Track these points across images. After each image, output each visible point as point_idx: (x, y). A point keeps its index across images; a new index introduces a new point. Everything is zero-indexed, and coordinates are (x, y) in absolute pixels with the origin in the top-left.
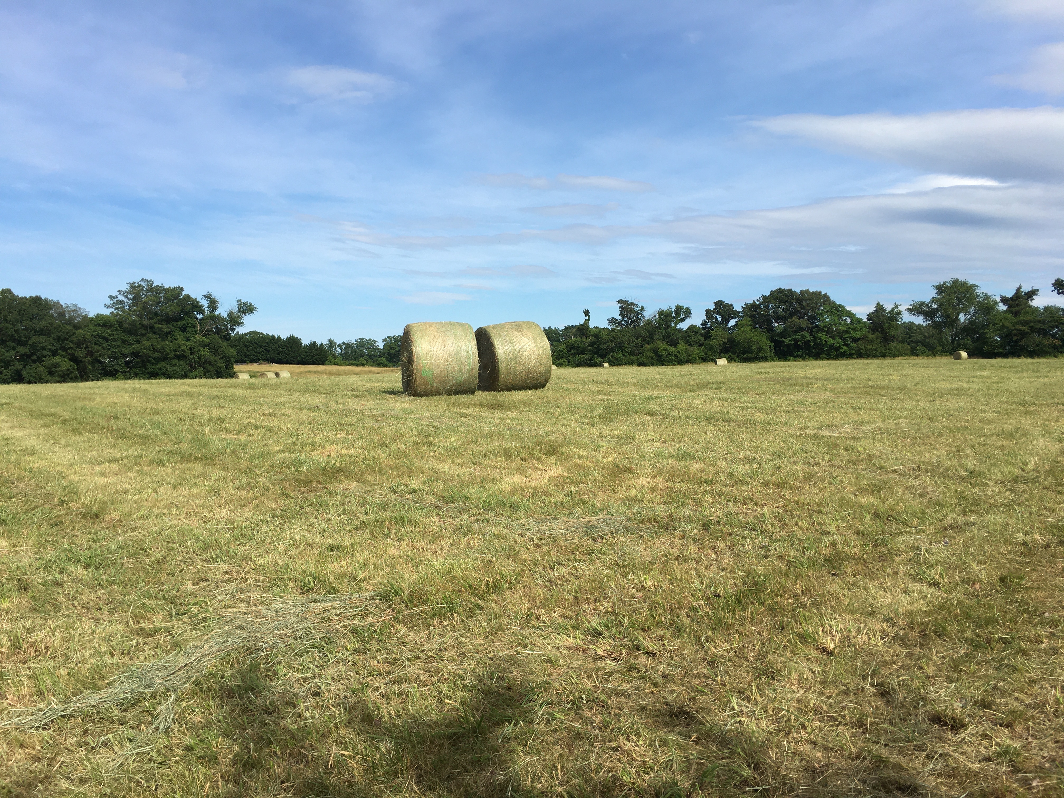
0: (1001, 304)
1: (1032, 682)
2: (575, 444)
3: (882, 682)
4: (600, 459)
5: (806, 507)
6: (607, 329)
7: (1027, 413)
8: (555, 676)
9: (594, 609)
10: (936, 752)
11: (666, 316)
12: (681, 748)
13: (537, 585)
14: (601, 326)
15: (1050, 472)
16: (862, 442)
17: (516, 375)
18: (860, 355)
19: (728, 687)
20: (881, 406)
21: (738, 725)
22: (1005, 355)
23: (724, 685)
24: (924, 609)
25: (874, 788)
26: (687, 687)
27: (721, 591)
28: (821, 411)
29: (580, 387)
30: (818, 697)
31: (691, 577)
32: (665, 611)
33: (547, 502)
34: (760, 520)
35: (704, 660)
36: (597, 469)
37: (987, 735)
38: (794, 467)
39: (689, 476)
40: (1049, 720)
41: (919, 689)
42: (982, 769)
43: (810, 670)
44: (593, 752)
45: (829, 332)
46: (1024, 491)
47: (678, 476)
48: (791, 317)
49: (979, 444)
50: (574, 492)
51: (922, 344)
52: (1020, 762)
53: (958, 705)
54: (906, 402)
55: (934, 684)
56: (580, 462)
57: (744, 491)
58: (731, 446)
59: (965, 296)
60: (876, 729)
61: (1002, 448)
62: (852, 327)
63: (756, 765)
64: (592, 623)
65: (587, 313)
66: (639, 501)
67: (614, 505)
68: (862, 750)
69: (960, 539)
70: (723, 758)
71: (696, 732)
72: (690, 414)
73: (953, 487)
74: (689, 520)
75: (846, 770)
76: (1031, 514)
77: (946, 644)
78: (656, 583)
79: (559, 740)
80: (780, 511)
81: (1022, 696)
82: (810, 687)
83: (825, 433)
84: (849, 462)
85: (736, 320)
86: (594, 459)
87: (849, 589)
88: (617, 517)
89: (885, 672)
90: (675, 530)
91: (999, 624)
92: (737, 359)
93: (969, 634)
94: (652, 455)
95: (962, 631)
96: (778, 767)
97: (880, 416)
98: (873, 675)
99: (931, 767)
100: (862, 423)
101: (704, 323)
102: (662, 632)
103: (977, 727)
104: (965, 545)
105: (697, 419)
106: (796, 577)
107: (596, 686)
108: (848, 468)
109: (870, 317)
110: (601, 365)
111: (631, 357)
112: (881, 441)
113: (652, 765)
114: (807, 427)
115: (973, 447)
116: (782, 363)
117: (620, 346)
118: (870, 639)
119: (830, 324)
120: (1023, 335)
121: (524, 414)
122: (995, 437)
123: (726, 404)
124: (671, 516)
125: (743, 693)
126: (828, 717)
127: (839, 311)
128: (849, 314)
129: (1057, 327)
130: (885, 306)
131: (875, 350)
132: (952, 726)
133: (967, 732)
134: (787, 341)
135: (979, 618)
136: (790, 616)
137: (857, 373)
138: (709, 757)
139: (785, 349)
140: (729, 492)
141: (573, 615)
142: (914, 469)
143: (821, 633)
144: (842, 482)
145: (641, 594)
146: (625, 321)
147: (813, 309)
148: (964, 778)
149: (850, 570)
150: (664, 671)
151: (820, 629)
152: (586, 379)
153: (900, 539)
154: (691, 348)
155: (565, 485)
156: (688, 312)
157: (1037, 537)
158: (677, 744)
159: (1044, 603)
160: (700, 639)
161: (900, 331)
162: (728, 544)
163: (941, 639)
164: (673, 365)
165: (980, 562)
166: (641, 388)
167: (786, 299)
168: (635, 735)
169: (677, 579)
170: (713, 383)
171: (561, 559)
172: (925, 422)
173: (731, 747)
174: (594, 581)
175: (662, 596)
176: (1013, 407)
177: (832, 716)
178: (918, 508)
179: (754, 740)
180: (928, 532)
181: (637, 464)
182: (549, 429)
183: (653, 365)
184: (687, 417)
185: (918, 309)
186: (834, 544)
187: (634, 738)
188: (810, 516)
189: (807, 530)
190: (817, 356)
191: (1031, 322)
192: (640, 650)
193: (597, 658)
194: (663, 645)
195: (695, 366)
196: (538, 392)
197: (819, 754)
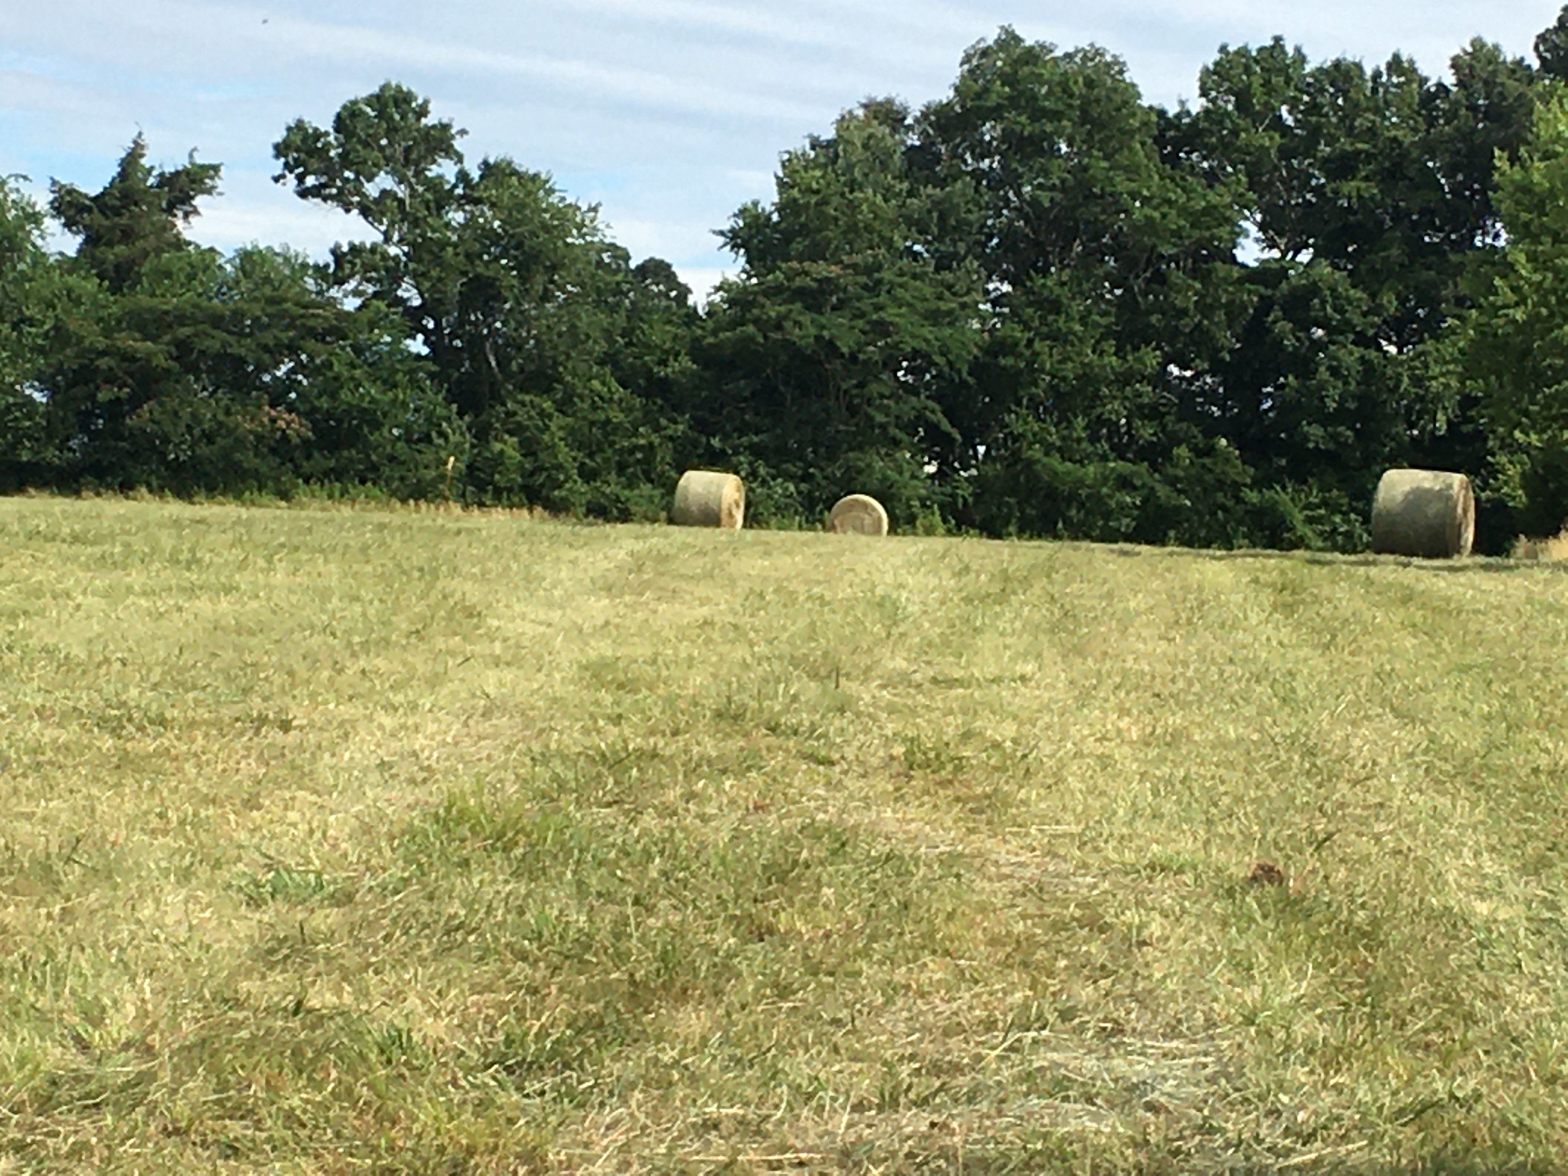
0: (53, 225)
7: (124, 761)
15: (202, 1051)
120: (147, 381)
129: (292, 350)
176: (69, 733)
191: (182, 319)
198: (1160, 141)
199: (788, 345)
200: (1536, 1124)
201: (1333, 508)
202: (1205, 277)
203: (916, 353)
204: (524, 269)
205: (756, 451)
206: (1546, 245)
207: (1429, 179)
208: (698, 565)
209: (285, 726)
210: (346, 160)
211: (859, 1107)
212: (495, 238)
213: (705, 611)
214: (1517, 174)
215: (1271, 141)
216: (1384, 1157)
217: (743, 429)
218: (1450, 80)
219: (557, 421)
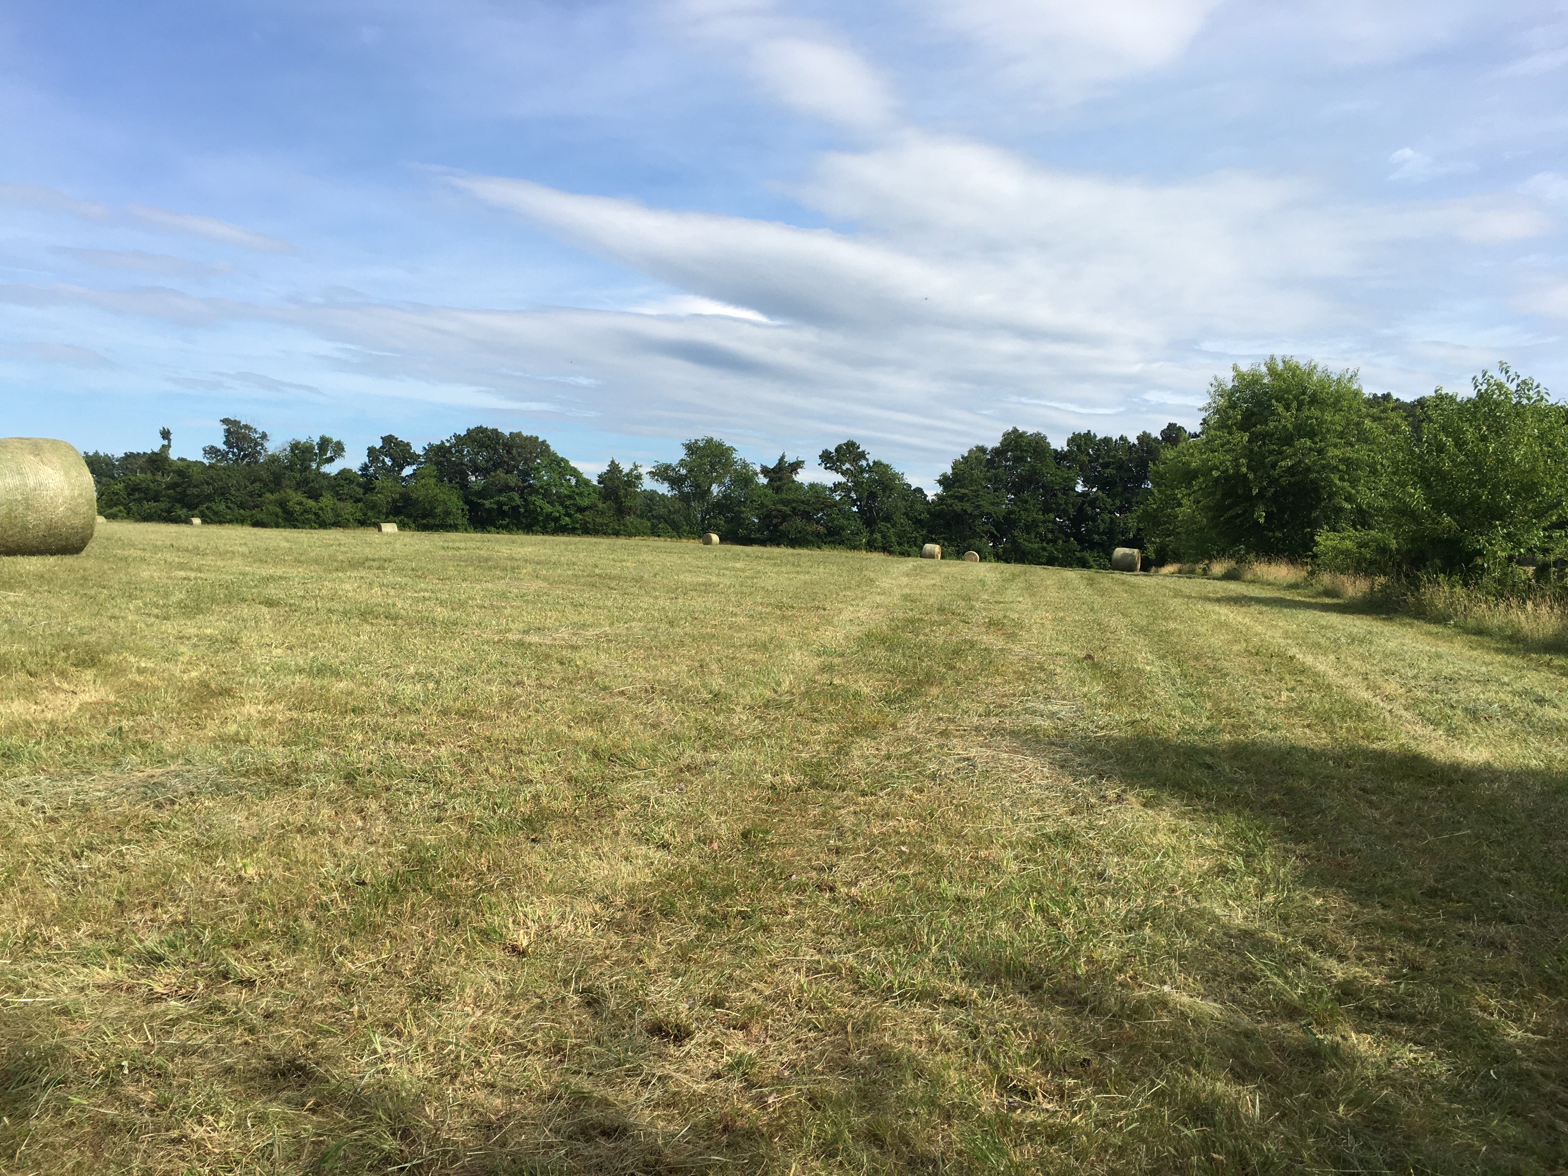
0: (761, 476)
1: (774, 966)
2: (131, 649)
3: (589, 987)
4: (178, 673)
5: (501, 746)
6: (202, 463)
7: (783, 617)
8: (74, 1035)
9: (151, 920)
10: (654, 1075)
11: (303, 452)
12: (289, 1123)
13: (47, 886)
14: (191, 458)
15: (806, 694)
16: (583, 653)
17: (27, 529)
18: (586, 531)
19: (370, 1019)
20: (609, 604)
21: (381, 1076)
22: (763, 543)
23: (362, 1017)
24: (649, 880)
25: (570, 1138)
26: (303, 1028)
27: (368, 876)
28: (530, 608)
29: (148, 555)
30: (501, 1018)
31: (322, 857)
32: (275, 913)
33: (74, 746)
34: (434, 765)
35: (333, 983)
36: (170, 690)
37: (717, 1043)
38: (488, 688)
39: (327, 700)
40: (791, 1015)
41: (637, 990)
42: (709, 1090)
43: (493, 980)
44: (137, 1151)
45: (547, 495)
46: (776, 719)
47: (310, 701)
48: (495, 470)
49: (727, 657)
50: (126, 728)
51: (666, 521)
52: (754, 1074)
53: (683, 1007)
54: (641, 598)
55: (656, 981)
56: (139, 679)
57: (412, 724)
58: (396, 655)
59: (719, 462)
60: (578, 1054)
61: (753, 662)
62: (577, 491)
63: (404, 1131)
64: (147, 943)
65: (166, 434)
66: (241, 742)
67: (196, 749)
68: (557, 1086)
69: (698, 783)
70: (354, 1129)
71: (315, 1094)
72: (335, 605)
73: (692, 714)
74: (323, 770)
75: (533, 1119)
76: (781, 749)
77: (674, 925)
78: (262, 871)
79: (77, 1139)
80: (464, 751)
81: (761, 986)
82: (491, 1006)
83: (534, 638)
84: (563, 680)
85: (414, 467)
86: (166, 675)
87: (553, 859)
88: (202, 769)
89: (593, 972)
90: (300, 785)
91: (738, 894)
92: (413, 526)
93: (702, 910)
94: (268, 668)
95: (694, 907)
96: (437, 1130)
97: (607, 617)
98: (578, 978)
99: (647, 1096)
100: (584, 626)
101: (365, 468)
102: (267, 947)
103: (705, 1033)
104: (704, 792)
105: (345, 613)
106: (481, 847)
107: (147, 1044)
108: (561, 689)
109: (602, 479)
110: (187, 521)
111: (242, 511)
112: (607, 651)
113: (238, 1157)
114: (509, 630)
115: (720, 660)
116: (479, 535)
117: (223, 493)
118: (577, 928)
119: (548, 484)
120: (785, 517)
121: (38, 595)
122: (745, 649)
123: (392, 592)
124: (294, 763)
125: (392, 1026)
126: (513, 1045)
127: (560, 466)
128: (575, 472)
129: (822, 510)
130: (621, 466)
131: (606, 525)
132: (676, 1036)
133: (693, 1042)
134: (487, 503)
135: (715, 887)
136: (468, 905)
137: (581, 555)
138: (332, 1130)
139: (485, 515)
140: (389, 725)
141: (112, 931)
142: (646, 691)
143: (511, 926)
144: (553, 708)
145: (236, 889)
146: (233, 453)
147: (526, 460)
148: (687, 1105)
149: (556, 832)
150: (268, 1007)
151: (511, 920)
152: (159, 543)
153: (624, 787)
154: (341, 505)
155: (111, 718)
156: (339, 448)
157: (788, 777)
158: (283, 1118)
159: (791, 863)
160: (329, 952)
161: (639, 501)
162: (383, 803)
163: (668, 920)
164: (311, 528)
165: (720, 814)
166: (255, 561)
167: (488, 442)
168: (212, 1114)
169: (297, 861)
170: (374, 560)
171: (96, 841)
172: (664, 626)
173: (367, 1110)
174: (154, 874)
175: (271, 891)
176: (769, 609)
177: (519, 1044)
178: (648, 743)
179: (404, 1094)
180: (660, 775)
181: (241, 683)
182: (84, 622)
183: (277, 526)
184: (330, 611)
185: (662, 473)
186: (536, 797)
187: (211, 1118)
188: (506, 758)
189: (501, 778)
190: (529, 529)
191: (794, 501)
192: (227, 979)
193: (152, 998)
194: (269, 966)
195: (347, 531)
196: (69, 560)
197: (498, 1102)
198: (1056, 458)
199: (954, 511)
200: (1165, 727)
201: (1101, 558)
202: (1067, 495)
203: (987, 514)
204: (884, 491)
205: (945, 539)
206: (1163, 487)
207: (1130, 469)
208: (930, 569)
209: (825, 609)
210: (838, 460)
211: (980, 716)
212: (876, 481)
213: (933, 582)
214: (1155, 468)
215: (1086, 459)
216: (1123, 735)
217: (941, 533)
218: (1136, 442)
219: (892, 530)
